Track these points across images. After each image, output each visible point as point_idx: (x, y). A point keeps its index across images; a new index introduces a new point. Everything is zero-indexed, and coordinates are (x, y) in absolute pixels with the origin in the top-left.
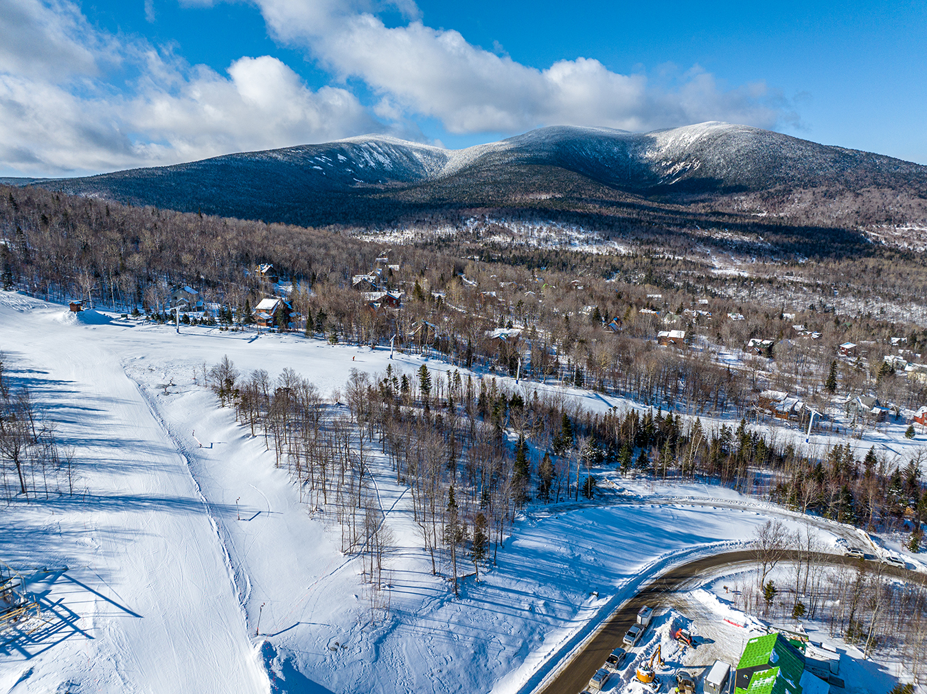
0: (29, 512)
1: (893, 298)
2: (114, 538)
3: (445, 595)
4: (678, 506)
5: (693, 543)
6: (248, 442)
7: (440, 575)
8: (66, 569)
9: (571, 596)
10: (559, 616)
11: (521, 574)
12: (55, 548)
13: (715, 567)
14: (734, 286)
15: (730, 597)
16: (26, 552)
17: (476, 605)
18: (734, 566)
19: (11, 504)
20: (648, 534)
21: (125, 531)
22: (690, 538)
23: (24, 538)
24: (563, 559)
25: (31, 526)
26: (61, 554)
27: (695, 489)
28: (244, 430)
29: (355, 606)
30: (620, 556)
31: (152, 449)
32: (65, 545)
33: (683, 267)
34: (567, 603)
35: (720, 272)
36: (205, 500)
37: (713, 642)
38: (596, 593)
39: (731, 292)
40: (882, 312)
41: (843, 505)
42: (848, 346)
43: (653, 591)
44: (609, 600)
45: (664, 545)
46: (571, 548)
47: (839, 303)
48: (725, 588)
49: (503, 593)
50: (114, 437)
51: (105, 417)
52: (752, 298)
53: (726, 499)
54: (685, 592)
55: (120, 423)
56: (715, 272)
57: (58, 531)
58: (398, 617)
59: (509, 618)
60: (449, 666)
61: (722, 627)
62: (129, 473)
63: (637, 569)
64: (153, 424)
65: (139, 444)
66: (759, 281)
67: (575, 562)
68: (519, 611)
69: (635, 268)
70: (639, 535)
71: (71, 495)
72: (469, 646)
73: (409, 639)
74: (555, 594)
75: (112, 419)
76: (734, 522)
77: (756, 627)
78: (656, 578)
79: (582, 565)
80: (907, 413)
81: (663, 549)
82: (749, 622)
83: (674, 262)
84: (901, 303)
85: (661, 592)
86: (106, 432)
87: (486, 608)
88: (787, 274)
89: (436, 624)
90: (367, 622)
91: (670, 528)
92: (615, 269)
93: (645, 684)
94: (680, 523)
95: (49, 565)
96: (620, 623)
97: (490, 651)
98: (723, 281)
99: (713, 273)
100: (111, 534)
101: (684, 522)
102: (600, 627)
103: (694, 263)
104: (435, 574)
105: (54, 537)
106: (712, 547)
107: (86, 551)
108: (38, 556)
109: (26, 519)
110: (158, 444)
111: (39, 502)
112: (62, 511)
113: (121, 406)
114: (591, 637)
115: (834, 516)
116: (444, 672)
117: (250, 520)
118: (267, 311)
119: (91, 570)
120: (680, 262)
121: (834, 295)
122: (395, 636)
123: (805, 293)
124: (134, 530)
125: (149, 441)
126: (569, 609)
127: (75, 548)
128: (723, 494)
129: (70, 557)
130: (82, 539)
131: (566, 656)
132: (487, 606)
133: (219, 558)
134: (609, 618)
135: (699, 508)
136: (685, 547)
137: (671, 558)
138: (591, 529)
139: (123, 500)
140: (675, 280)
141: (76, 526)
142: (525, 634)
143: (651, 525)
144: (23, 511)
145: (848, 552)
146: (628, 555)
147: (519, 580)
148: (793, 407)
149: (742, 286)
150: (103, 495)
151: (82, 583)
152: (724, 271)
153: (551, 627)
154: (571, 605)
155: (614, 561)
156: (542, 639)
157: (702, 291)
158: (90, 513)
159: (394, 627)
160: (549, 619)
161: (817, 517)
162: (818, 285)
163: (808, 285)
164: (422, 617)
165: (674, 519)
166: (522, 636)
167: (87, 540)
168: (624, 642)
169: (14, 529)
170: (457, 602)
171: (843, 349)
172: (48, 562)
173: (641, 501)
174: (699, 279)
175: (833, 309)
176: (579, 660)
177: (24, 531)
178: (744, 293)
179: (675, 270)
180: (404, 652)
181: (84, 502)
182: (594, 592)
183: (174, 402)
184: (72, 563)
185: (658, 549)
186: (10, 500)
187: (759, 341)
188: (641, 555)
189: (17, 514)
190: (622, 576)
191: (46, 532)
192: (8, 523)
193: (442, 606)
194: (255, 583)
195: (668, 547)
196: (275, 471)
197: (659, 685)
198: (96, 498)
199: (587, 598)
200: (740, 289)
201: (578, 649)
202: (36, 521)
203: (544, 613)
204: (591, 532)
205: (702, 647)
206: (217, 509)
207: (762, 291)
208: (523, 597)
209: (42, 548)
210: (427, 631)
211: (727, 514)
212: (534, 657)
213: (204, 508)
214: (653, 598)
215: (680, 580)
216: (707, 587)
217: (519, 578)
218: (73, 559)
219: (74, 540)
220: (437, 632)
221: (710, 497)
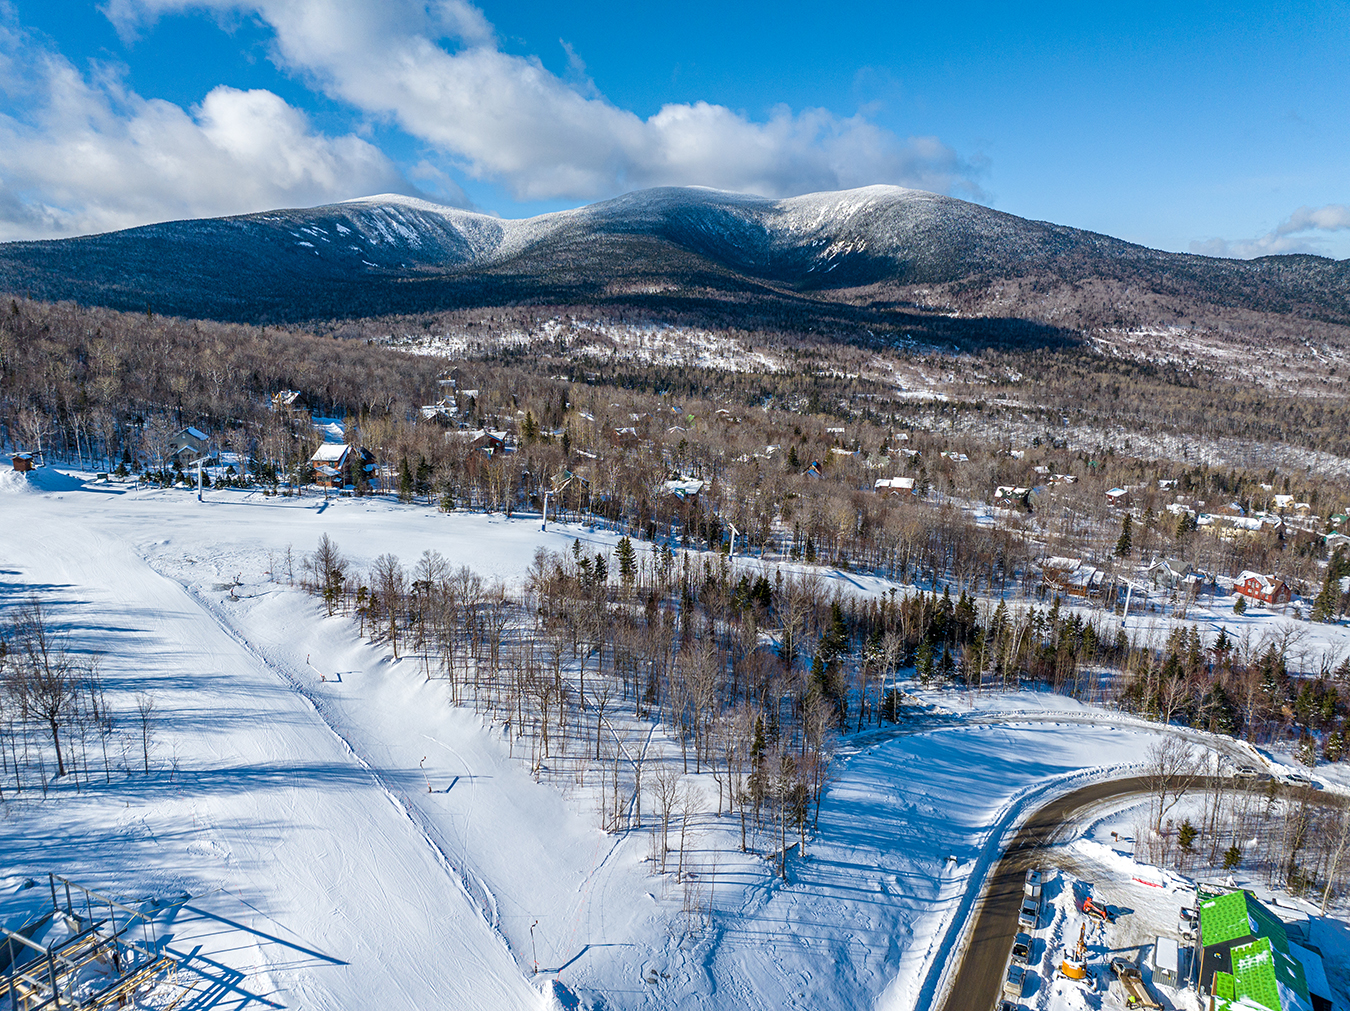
0: (84, 806)
1: (1140, 427)
2: (248, 837)
3: (770, 882)
4: (1012, 725)
5: (1044, 775)
6: (392, 668)
7: (753, 851)
8: (187, 897)
9: (924, 865)
10: (920, 896)
11: (854, 840)
12: (154, 862)
13: (1085, 807)
14: (931, 415)
15: (1127, 847)
16: (108, 874)
17: (813, 892)
18: (1107, 804)
19: (49, 796)
20: (986, 767)
21: (261, 825)
22: (1039, 769)
23: (95, 850)
24: (895, 813)
25: (98, 830)
26: (170, 872)
27: (1024, 700)
28: (378, 649)
29: (658, 911)
30: (962, 802)
31: (251, 687)
32: (169, 856)
33: (860, 388)
34: (923, 876)
35: (909, 395)
36: (366, 765)
37: (1132, 911)
38: (955, 858)
39: (927, 422)
40: (1127, 446)
41: (1216, 709)
42: (1117, 493)
43: (1022, 848)
44: (973, 865)
45: (1009, 782)
46: (901, 796)
47: (1071, 435)
48: (1114, 834)
49: (841, 870)
50: (179, 672)
51: (152, 641)
52: (957, 430)
53: (1066, 710)
54: (1064, 844)
55: (181, 650)
56: (904, 395)
57: (148, 834)
58: (720, 921)
59: (861, 905)
60: (810, 986)
61: (1134, 889)
62: (229, 730)
63: (990, 816)
64: (234, 648)
65: (225, 681)
66: (963, 407)
67: (911, 815)
68: (870, 895)
69: (793, 392)
70: (976, 769)
71: (147, 772)
72: (825, 953)
73: (746, 953)
74: (905, 865)
75: (163, 644)
76: (1086, 742)
77: (1178, 885)
78: (1017, 829)
79: (922, 819)
80: (1224, 581)
81: (1010, 788)
82: (1167, 880)
83: (846, 382)
84: (1150, 434)
85: (1033, 847)
86: (164, 666)
87: (827, 894)
88: (999, 397)
89: (772, 926)
90: (681, 933)
91: (1010, 757)
92: (766, 393)
93: (1076, 980)
94: (1021, 749)
95: (155, 892)
96: (1000, 897)
97: (853, 958)
98: (915, 407)
99: (900, 397)
100: (241, 832)
101: (1024, 746)
102: (977, 906)
103: (873, 383)
104: (745, 849)
105: (145, 844)
106: (1070, 779)
107: (211, 864)
108: (131, 879)
109: (84, 819)
110: (255, 680)
111: (95, 789)
112: (142, 800)
113: (172, 622)
114: (970, 921)
115: (1206, 726)
116: (808, 996)
117: (447, 791)
118: (331, 463)
119: (228, 893)
120: (854, 382)
121: (1064, 425)
122: (726, 950)
123: (1026, 422)
124: (275, 822)
125: (241, 676)
126: (928, 884)
127: (190, 859)
128: (1057, 704)
129: (184, 875)
130: (196, 844)
131: (951, 953)
132: (827, 891)
133: (428, 856)
134: (983, 891)
135: (1037, 725)
136: (1036, 782)
137: (1024, 799)
138: (916, 767)
139: (238, 775)
140: (851, 408)
141: (175, 822)
142: (888, 926)
143: (987, 754)
144: (74, 805)
145: (1237, 772)
146: (970, 800)
147: (854, 850)
148: (1091, 580)
149: (942, 413)
150: (199, 769)
151: (222, 916)
152: (915, 394)
153: (914, 913)
154: (930, 878)
155: (957, 810)
156: (910, 932)
157: (888, 422)
158: (189, 799)
159: (720, 936)
160: (909, 901)
161: (1184, 728)
162: (1042, 412)
163: (1029, 412)
164: (751, 918)
165: (1011, 743)
166: (885, 931)
167: (206, 845)
168: (1021, 923)
169: (71, 837)
170: (788, 889)
171: (1110, 497)
172: (153, 887)
173: (962, 720)
174: (883, 405)
175: (1065, 444)
176: (971, 955)
177: (89, 840)
178: (946, 423)
179: (849, 392)
180: (746, 973)
181: (172, 784)
182: (952, 857)
183: (252, 612)
184: (193, 885)
185: (1004, 787)
186: (45, 789)
187: (1008, 489)
188: (986, 798)
189: (65, 811)
190: (976, 830)
191: (129, 838)
192: (56, 827)
193: (770, 898)
194: (497, 891)
195: (1015, 784)
196: (455, 712)
197: (1094, 980)
198: (190, 775)
199: (944, 866)
200: (939, 417)
201: (963, 940)
202: (104, 821)
203: (901, 893)
204: (917, 771)
205: (1121, 919)
206: (396, 779)
207: (968, 420)
208: (867, 873)
209: (134, 865)
210: (764, 936)
211: (1074, 731)
212: (910, 959)
213: (370, 778)
214: (1027, 857)
215: (1049, 829)
216: (1089, 835)
217: (853, 846)
218: (193, 878)
219: (182, 846)
220: (779, 937)
221: (1044, 709)
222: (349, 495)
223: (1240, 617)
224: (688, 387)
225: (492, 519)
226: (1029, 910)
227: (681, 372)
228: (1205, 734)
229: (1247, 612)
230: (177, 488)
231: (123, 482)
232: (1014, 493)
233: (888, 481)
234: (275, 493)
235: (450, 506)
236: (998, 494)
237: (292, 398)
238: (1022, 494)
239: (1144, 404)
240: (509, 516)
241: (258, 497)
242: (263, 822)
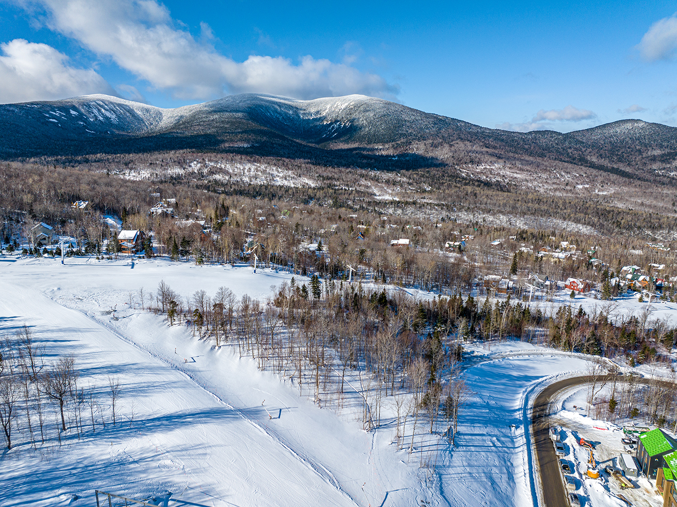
0: (86, 447)
1: (489, 212)
2: (189, 455)
3: (449, 447)
4: (511, 358)
5: (531, 381)
6: (218, 353)
7: (436, 433)
8: (170, 494)
9: (503, 430)
10: (508, 446)
11: (472, 422)
12: (143, 475)
13: (554, 395)
14: (392, 207)
15: (584, 412)
16: (119, 486)
17: (467, 450)
18: (563, 392)
19: (63, 443)
20: (507, 379)
21: (194, 447)
22: (528, 378)
23: (105, 473)
24: (482, 407)
25: (101, 460)
26: (154, 481)
27: (510, 345)
28: (206, 343)
29: (409, 469)
30: (504, 397)
31: (151, 369)
32: (149, 471)
33: (357, 195)
34: (506, 436)
35: (380, 198)
36: (232, 408)
37: (600, 443)
38: (515, 425)
39: (391, 211)
40: (484, 221)
41: (592, 344)
42: (496, 243)
43: (538, 418)
44: (523, 428)
45: (518, 386)
46: (481, 397)
47: (457, 215)
48: (575, 407)
49: (474, 438)
50: (106, 363)
51: (82, 346)
52: (405, 215)
53: (529, 349)
54: (555, 414)
55: (101, 350)
56: (378, 198)
57: (131, 460)
58: (437, 471)
59: (488, 454)
60: (487, 498)
61: (595, 432)
62: (150, 394)
63: (518, 403)
64: (130, 347)
65: (135, 367)
66: (407, 203)
67: (487, 406)
68: (489, 448)
69: (325, 197)
70: (503, 381)
71: (114, 423)
72: (485, 480)
73: (454, 485)
74: (496, 431)
75: (91, 348)
76: (542, 363)
77: (614, 428)
78: (531, 408)
79: (493, 408)
81: (519, 389)
82: (609, 426)
83: (349, 192)
84: (494, 214)
85: (543, 416)
86: (95, 361)
87: (473, 450)
88: (422, 198)
89: (459, 470)
90: (424, 479)
91: (515, 374)
92: (311, 198)
93: (595, 479)
94: (518, 369)
95: (151, 493)
96: (541, 442)
97: (496, 480)
98: (384, 204)
99: (377, 199)
100: (184, 453)
101: (519, 368)
102: (533, 447)
103: (362, 192)
104: (432, 432)
105: (132, 466)
106: (543, 382)
107: (175, 473)
108: (134, 487)
109: (89, 455)
110: (151, 365)
111: (88, 436)
112: (118, 440)
113: (88, 334)
114: (534, 456)
115: (588, 352)
116: (488, 503)
117: (279, 417)
118: (129, 240)
119: (192, 488)
120: (354, 192)
121: (454, 211)
122: (446, 485)
123: (437, 210)
124: (200, 445)
125: (142, 363)
126: (509, 439)
127: (162, 472)
128: (523, 347)
129: (163, 481)
130: (162, 462)
131: (534, 472)
132: (473, 449)
133: (288, 454)
134: (532, 440)
135: (521, 357)
136: (530, 385)
137: (528, 393)
138: (480, 382)
139: (167, 420)
140: (354, 205)
141: (143, 450)
142: (503, 463)
143: (506, 373)
144: (80, 447)
146: (506, 396)
147: (474, 427)
148: (508, 285)
149: (398, 206)
150: (143, 419)
151: (194, 502)
152: (383, 197)
153: (510, 455)
154: (508, 437)
155: (504, 401)
156: (512, 464)
157: (372, 211)
158: (145, 437)
159: (440, 477)
160: (505, 449)
161: (579, 354)
162: (443, 205)
163: (438, 205)
164: (449, 467)
165: (513, 367)
166: (503, 466)
167: (168, 462)
168: (558, 454)
169: (87, 466)
170: (457, 450)
171: (492, 245)
172: (148, 490)
173: (488, 358)
174: (369, 203)
175: (456, 220)
176: (542, 471)
177: (98, 467)
178: (399, 211)
179: (352, 197)
180: (459, 495)
181: (131, 429)
182: (513, 425)
183: (129, 326)
184: (171, 486)
185: (517, 388)
186: (59, 439)
187: (452, 243)
188: (512, 395)
189: (75, 451)
190: (516, 411)
191: (121, 463)
192: (75, 462)
193: (452, 455)
194: (330, 469)
195: (521, 386)
196: (263, 374)
197: (603, 478)
198: (139, 422)
199: (511, 430)
200: (396, 209)
201: (536, 466)
202: (102, 455)
203: (501, 446)
204: (481, 384)
205: (597, 447)
206: (252, 413)
207: (410, 210)
208: (484, 438)
209: (132, 478)
210: (458, 475)
211: (536, 359)
212: (518, 478)
213: (238, 414)
214: (543, 422)
215: (545, 407)
216: (563, 408)
217: (473, 425)
218: (169, 482)
219: (154, 464)
220: (464, 475)
221: (520, 349)
222: (143, 258)
223: (574, 300)
224: (270, 196)
225: (225, 268)
226: (560, 447)
227: (266, 187)
228: (589, 356)
229: (576, 297)
230: (45, 257)
231: (11, 255)
232: (454, 245)
233: (397, 241)
234: (103, 258)
235: (201, 262)
236: (447, 245)
237: (85, 205)
238: (459, 245)
239: (489, 201)
240: (233, 266)
241: (93, 260)
242: (193, 445)
